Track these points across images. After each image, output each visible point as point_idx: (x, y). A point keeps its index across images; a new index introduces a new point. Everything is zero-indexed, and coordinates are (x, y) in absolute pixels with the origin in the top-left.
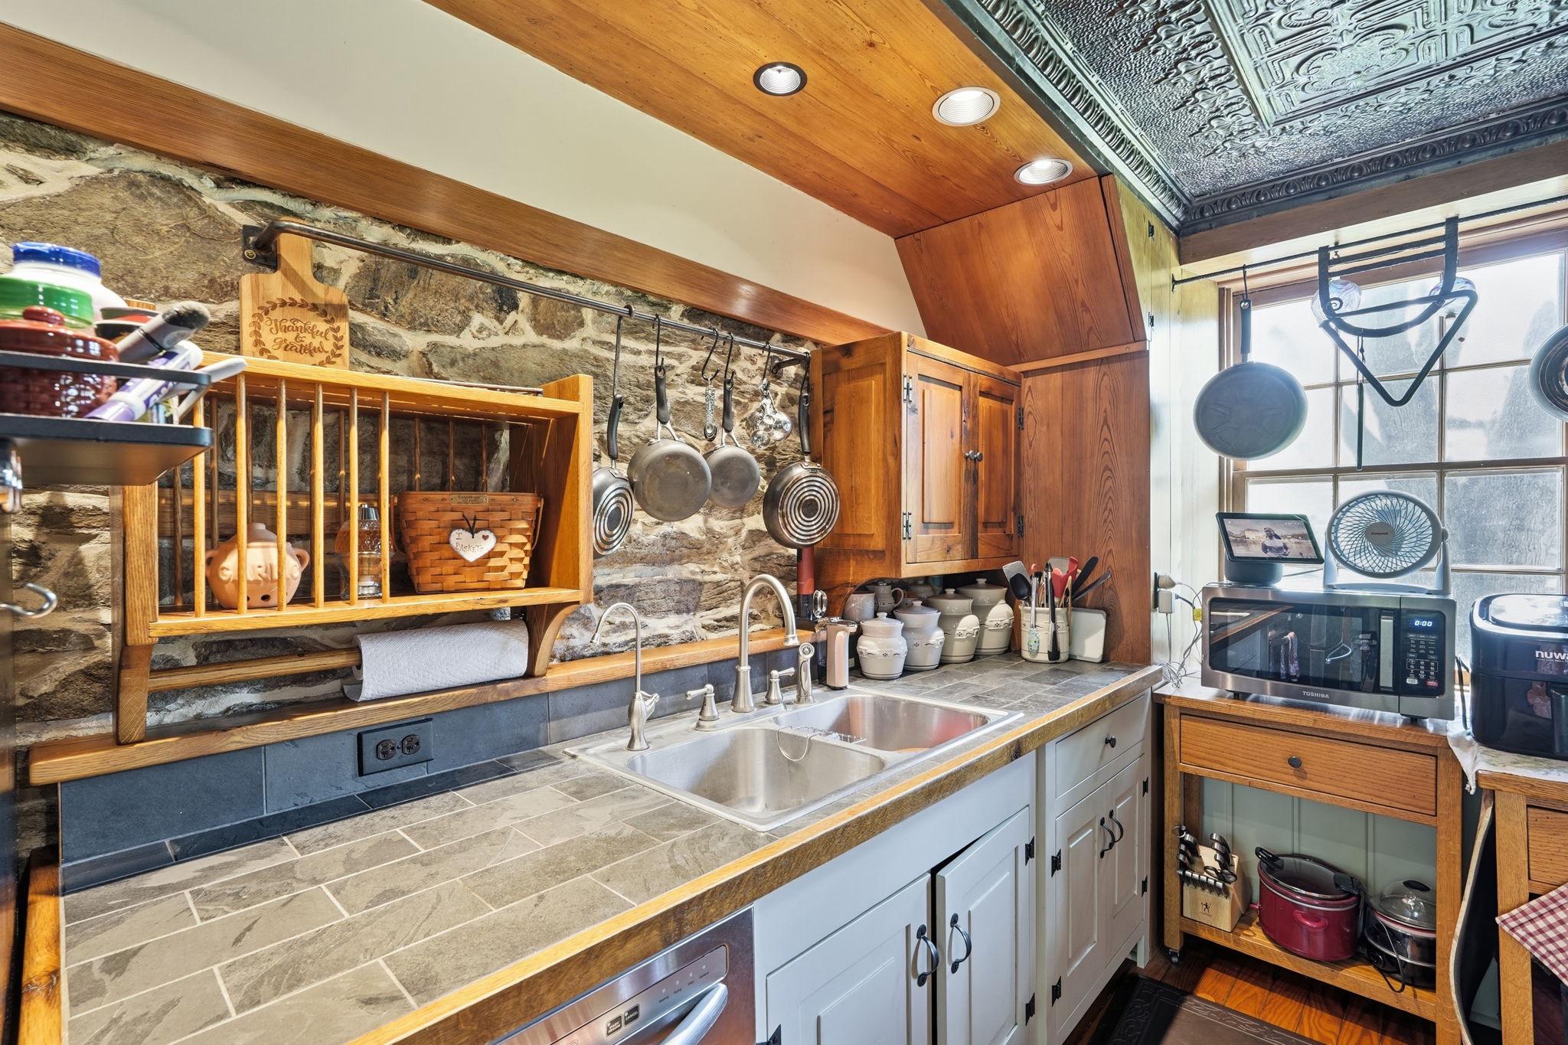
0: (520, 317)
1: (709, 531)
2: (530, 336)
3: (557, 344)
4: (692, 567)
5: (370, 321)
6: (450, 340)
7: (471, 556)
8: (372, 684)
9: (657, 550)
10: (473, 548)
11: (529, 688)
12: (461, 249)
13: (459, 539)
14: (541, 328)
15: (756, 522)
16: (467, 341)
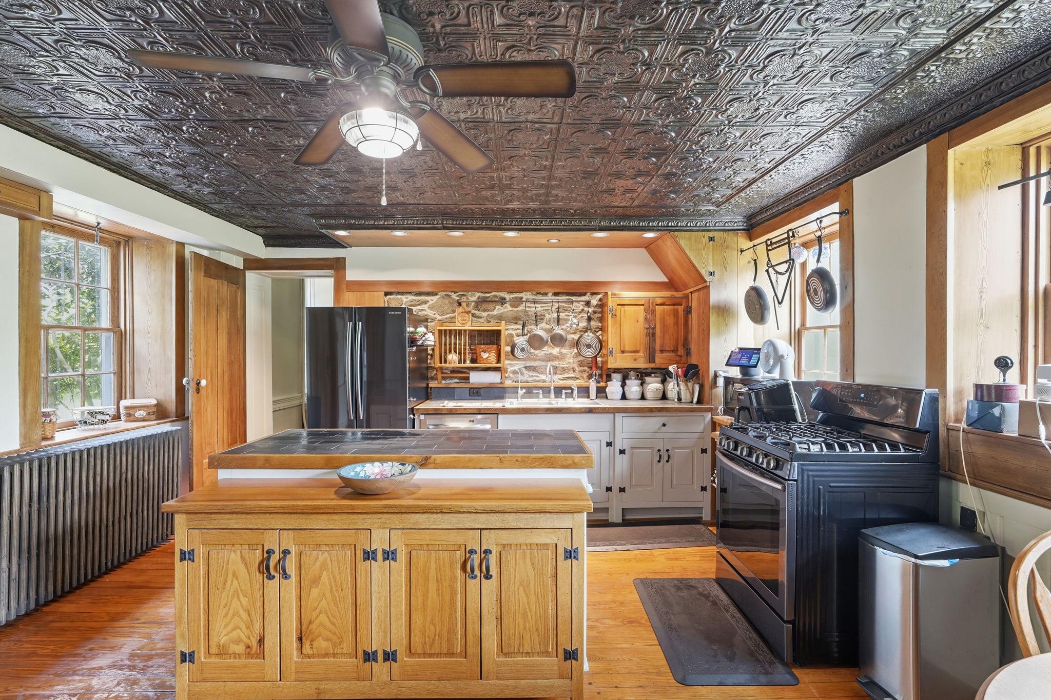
0: (507, 305)
1: (561, 353)
2: (510, 308)
3: (515, 309)
4: (557, 363)
5: (476, 312)
6: (492, 313)
7: (484, 357)
8: (471, 380)
9: (543, 357)
10: (485, 355)
11: (501, 386)
12: (494, 293)
13: (482, 354)
14: (512, 306)
15: (576, 351)
16: (495, 312)
